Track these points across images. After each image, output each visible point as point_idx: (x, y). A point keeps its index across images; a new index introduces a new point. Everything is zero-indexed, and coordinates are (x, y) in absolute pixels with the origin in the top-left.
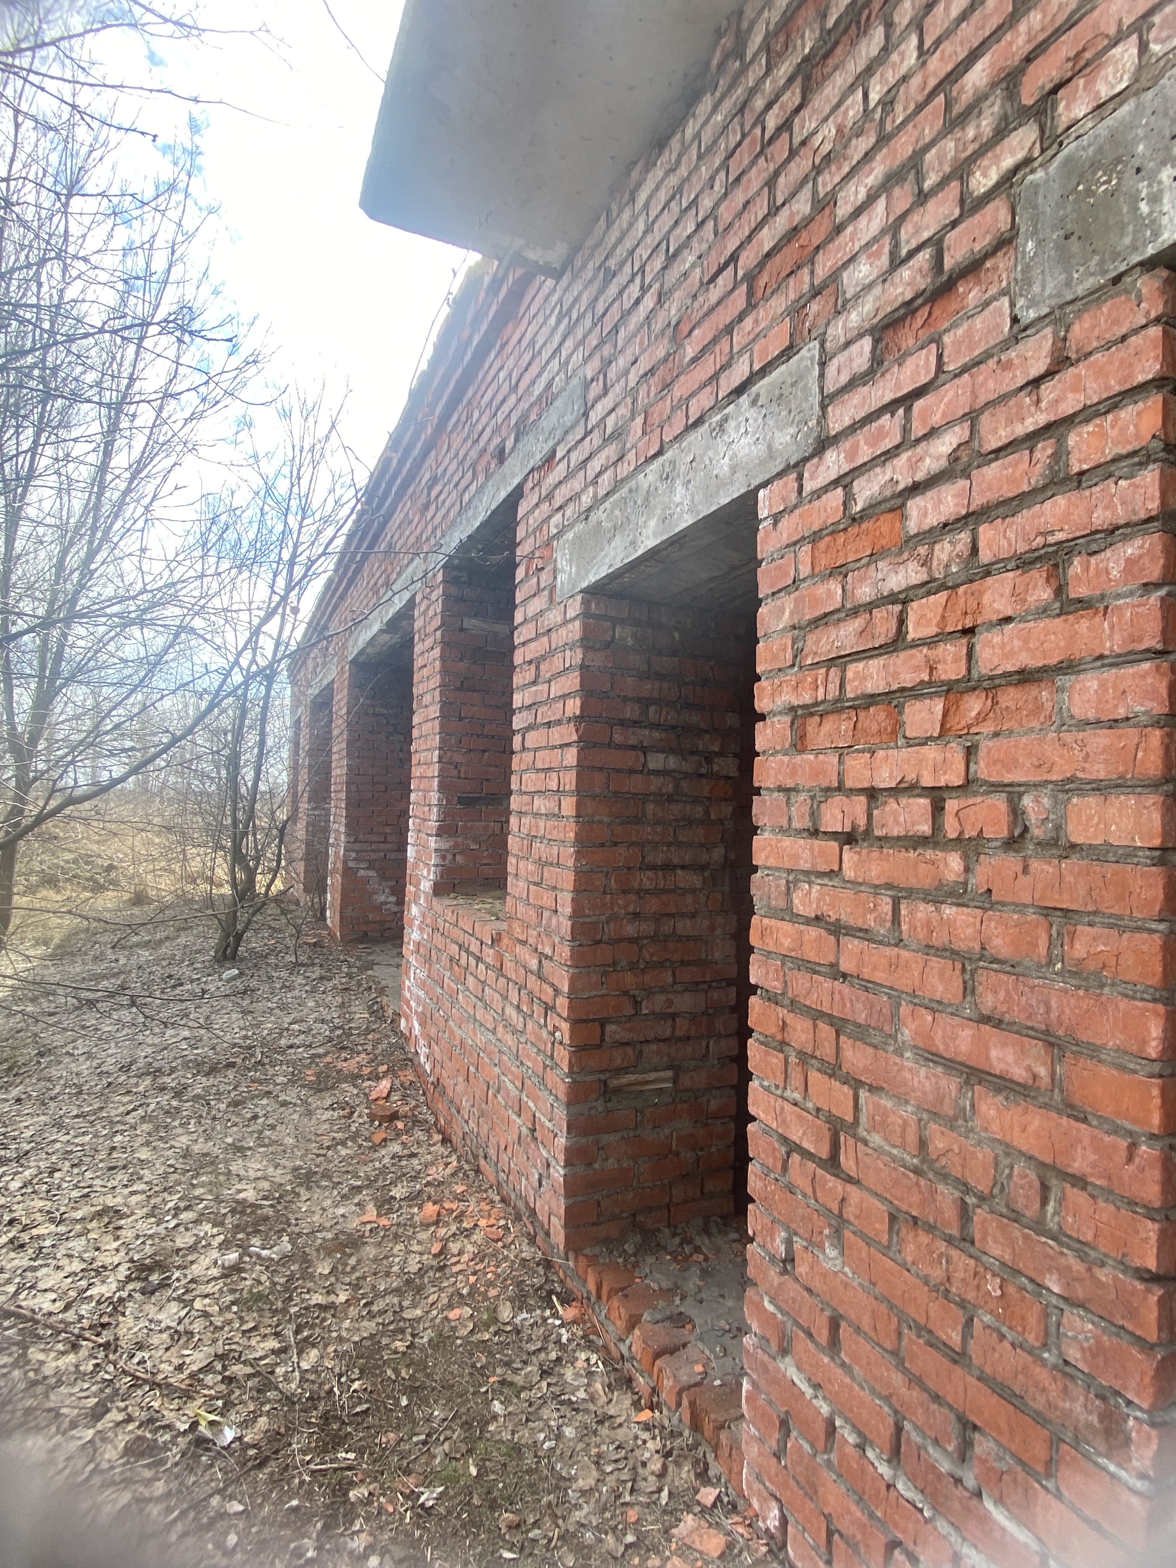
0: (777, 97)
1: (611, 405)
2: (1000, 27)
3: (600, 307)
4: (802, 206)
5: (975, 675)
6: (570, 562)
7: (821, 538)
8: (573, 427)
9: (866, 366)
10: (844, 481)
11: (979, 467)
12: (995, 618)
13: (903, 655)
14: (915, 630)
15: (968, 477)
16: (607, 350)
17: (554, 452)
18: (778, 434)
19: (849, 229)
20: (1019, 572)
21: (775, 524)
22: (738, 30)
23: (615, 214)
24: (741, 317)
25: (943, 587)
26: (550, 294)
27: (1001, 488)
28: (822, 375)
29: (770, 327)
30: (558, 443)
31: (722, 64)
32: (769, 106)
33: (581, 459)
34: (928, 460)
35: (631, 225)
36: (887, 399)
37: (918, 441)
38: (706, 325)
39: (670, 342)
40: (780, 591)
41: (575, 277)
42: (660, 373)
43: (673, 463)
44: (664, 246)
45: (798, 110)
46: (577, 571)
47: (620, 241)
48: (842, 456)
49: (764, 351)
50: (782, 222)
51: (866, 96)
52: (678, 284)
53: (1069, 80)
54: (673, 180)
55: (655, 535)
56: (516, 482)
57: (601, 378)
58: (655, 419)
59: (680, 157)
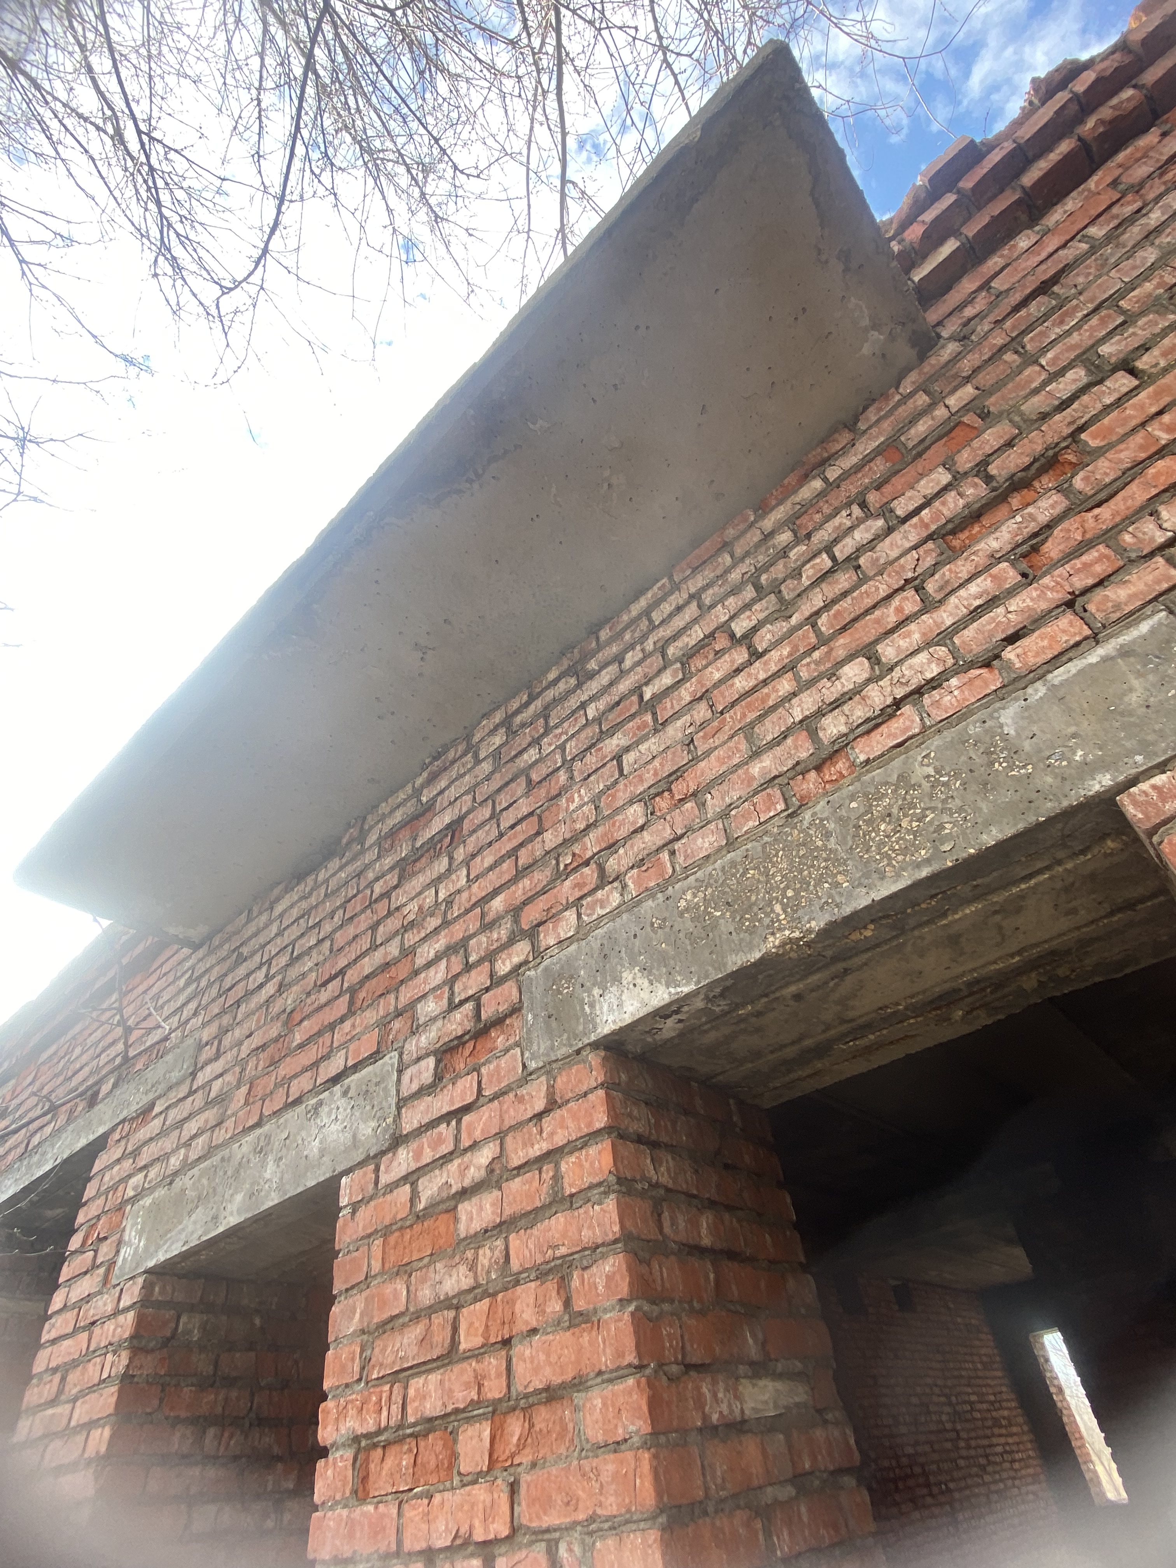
0: (383, 876)
1: (220, 1071)
2: (509, 881)
3: (228, 982)
4: (393, 949)
5: (514, 1393)
6: (140, 1234)
7: (392, 1233)
8: (179, 1083)
9: (430, 1080)
10: (411, 1178)
11: (507, 1180)
12: (525, 1329)
13: (457, 1368)
14: (466, 1340)
15: (500, 1189)
16: (226, 1020)
17: (152, 1105)
18: (362, 1126)
19: (423, 975)
20: (539, 1283)
21: (354, 1213)
22: (362, 828)
23: (255, 914)
24: (342, 1020)
25: (486, 1294)
26: (185, 960)
27: (521, 1202)
28: (399, 1080)
29: (363, 1033)
30: (159, 1097)
31: (349, 843)
32: (377, 879)
33: (179, 1118)
34: (472, 1169)
35: (266, 926)
36: (444, 1111)
37: (466, 1150)
38: (313, 1019)
39: (283, 1026)
40: (353, 1287)
41: (210, 952)
42: (270, 1050)
43: (268, 1137)
44: (290, 948)
45: (396, 887)
46: (146, 1247)
47: (255, 935)
48: (411, 1154)
49: (357, 1052)
50: (378, 957)
51: (437, 892)
52: (297, 981)
53: (545, 922)
54: (304, 905)
55: (239, 1212)
56: (101, 1131)
57: (216, 1043)
58: (259, 1091)
59: (312, 890)
